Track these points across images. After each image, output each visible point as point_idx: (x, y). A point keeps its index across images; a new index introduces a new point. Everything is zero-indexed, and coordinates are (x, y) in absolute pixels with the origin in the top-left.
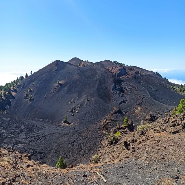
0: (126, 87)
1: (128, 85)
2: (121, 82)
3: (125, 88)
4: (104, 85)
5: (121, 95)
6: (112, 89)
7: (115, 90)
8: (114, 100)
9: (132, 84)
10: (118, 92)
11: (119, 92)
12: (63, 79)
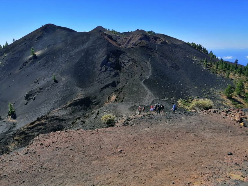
0: (126, 61)
1: (129, 58)
2: (121, 54)
3: (123, 63)
4: (91, 58)
5: (113, 73)
6: (100, 64)
7: (106, 65)
8: (98, 81)
9: (134, 57)
10: (109, 69)
11: (112, 69)
12: (41, 49)
